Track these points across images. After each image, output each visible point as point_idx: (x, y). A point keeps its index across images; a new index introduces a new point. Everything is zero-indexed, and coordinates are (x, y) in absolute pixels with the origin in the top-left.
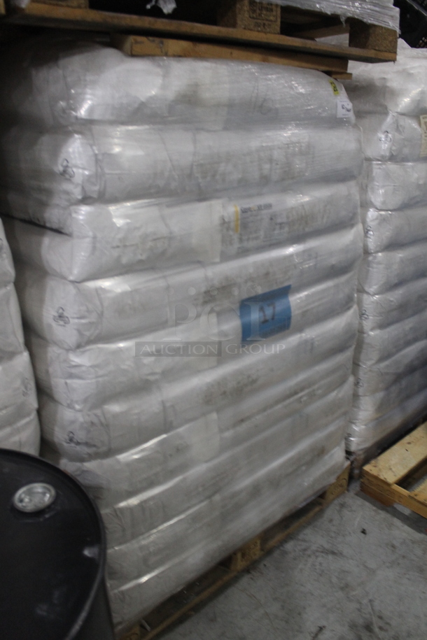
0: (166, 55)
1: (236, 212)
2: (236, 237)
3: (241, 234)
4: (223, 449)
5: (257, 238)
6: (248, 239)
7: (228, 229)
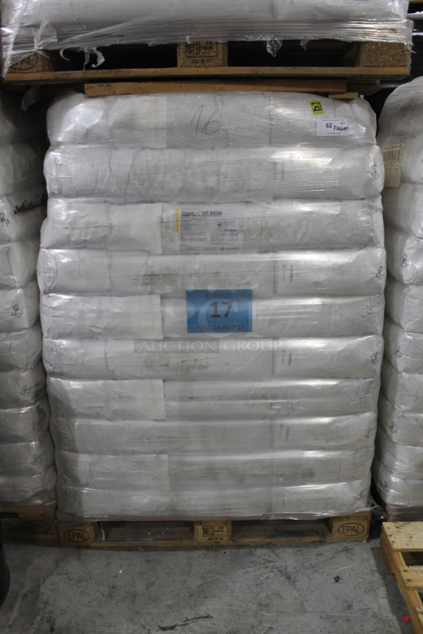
0: (114, 94)
1: (177, 215)
2: (177, 235)
3: (181, 234)
4: (170, 417)
5: (202, 240)
6: (192, 239)
7: (167, 227)
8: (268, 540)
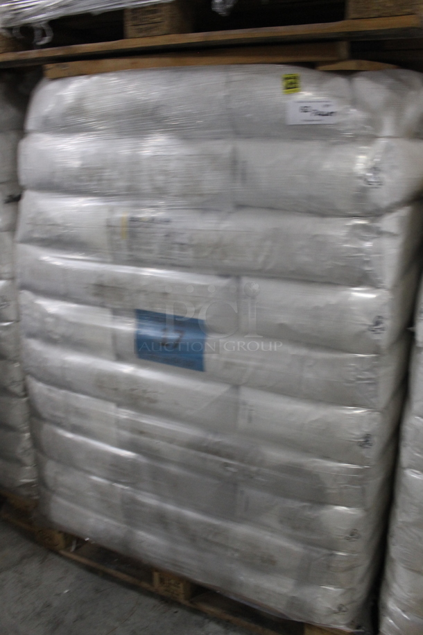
2: (124, 243)
3: (129, 242)
6: (140, 250)
7: (113, 233)
8: (228, 617)
